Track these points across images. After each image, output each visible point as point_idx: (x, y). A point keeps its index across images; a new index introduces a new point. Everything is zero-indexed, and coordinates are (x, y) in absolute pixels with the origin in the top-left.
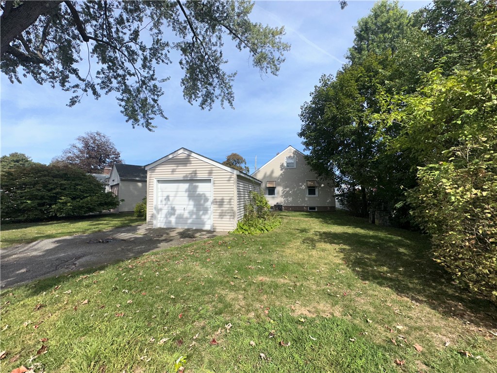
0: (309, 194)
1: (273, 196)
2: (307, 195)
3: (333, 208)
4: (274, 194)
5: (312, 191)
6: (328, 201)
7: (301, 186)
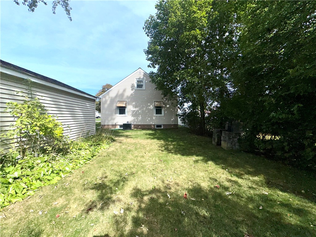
0: (156, 114)
1: (123, 115)
2: (155, 115)
3: (176, 125)
4: (125, 114)
5: (158, 110)
6: (172, 120)
7: (150, 106)
